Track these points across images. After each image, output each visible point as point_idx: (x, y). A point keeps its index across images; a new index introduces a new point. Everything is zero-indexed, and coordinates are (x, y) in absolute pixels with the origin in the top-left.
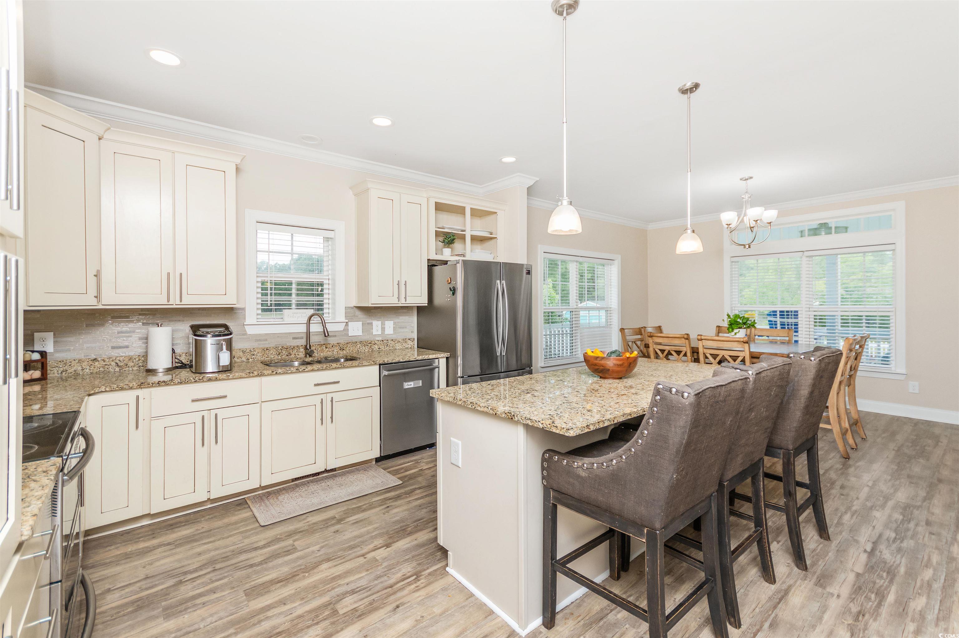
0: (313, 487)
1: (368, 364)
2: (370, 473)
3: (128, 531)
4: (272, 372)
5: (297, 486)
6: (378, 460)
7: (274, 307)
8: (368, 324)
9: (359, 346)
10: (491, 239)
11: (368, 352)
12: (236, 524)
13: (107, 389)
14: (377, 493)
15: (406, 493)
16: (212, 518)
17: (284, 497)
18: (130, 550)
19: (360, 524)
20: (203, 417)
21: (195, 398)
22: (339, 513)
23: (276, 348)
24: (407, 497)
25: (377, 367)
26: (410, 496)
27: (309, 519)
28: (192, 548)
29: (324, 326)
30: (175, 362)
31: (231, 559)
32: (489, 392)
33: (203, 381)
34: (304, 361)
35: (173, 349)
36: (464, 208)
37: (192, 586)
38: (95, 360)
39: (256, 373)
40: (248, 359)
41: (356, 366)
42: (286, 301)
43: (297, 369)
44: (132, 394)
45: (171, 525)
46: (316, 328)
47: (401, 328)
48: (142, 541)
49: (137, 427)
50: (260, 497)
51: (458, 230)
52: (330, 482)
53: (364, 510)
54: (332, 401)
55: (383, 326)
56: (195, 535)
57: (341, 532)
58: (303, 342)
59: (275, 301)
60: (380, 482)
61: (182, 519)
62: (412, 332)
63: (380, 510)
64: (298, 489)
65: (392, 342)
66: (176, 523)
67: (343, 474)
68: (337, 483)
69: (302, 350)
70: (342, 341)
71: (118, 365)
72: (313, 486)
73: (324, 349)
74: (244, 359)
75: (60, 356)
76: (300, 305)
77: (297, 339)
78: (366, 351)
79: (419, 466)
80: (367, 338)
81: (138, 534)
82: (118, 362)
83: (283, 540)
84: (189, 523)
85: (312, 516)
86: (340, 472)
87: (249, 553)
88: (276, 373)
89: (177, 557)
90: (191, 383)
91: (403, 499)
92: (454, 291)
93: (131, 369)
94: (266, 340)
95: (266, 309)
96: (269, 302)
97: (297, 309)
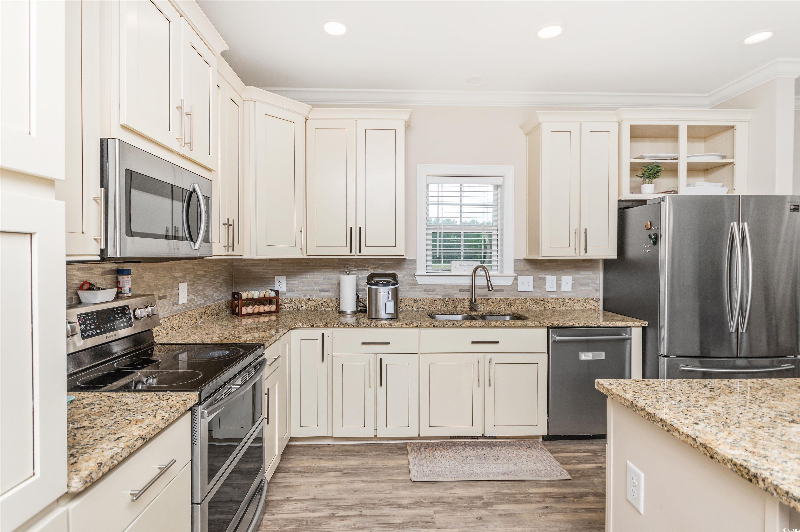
0: (469, 452)
1: (533, 325)
2: (533, 453)
3: (319, 446)
4: (430, 324)
5: (454, 445)
6: (545, 438)
7: (442, 259)
8: (541, 278)
9: (529, 303)
10: (723, 165)
11: (540, 310)
12: (392, 470)
13: (304, 326)
14: (537, 483)
15: (574, 496)
16: (376, 455)
17: (439, 454)
18: (314, 465)
19: (509, 519)
20: (370, 360)
21: (365, 341)
22: (487, 494)
23: (443, 299)
24: (573, 502)
25: (545, 330)
26: (578, 502)
27: (456, 490)
28: (352, 482)
29: (488, 280)
30: (360, 306)
31: (377, 508)
32: (703, 402)
33: (371, 327)
34: (468, 315)
35: (357, 295)
36: (676, 128)
37: (339, 524)
38: (309, 299)
39: (415, 324)
40: (418, 309)
41: (518, 327)
42: (454, 253)
43: (454, 324)
44: (319, 332)
45: (347, 451)
46: (481, 281)
47: (581, 285)
48: (324, 459)
49: (323, 361)
50: (419, 446)
51: (666, 158)
52: (487, 451)
53: (517, 502)
54: (490, 362)
55: (558, 282)
56: (359, 468)
57: (485, 522)
58: (467, 295)
59: (443, 253)
60: (543, 469)
61: (356, 448)
62: (597, 291)
63: (536, 509)
64: (454, 448)
65: (570, 301)
66: (351, 451)
67: (503, 445)
68: (494, 454)
69: (468, 303)
70: (511, 296)
71: (323, 305)
72: (470, 450)
73: (491, 304)
74: (415, 308)
75: (290, 295)
76: (468, 257)
77: (463, 291)
78: (538, 309)
79: (597, 461)
80: (538, 294)
81: (324, 451)
82: (323, 302)
83: (426, 507)
84: (359, 454)
85: (460, 487)
86: (500, 442)
87: (393, 509)
88: (434, 326)
89: (341, 487)
90: (361, 327)
91: (568, 502)
92: (655, 239)
93: (331, 309)
94: (434, 291)
95: (436, 260)
96: (438, 254)
97: (464, 260)
